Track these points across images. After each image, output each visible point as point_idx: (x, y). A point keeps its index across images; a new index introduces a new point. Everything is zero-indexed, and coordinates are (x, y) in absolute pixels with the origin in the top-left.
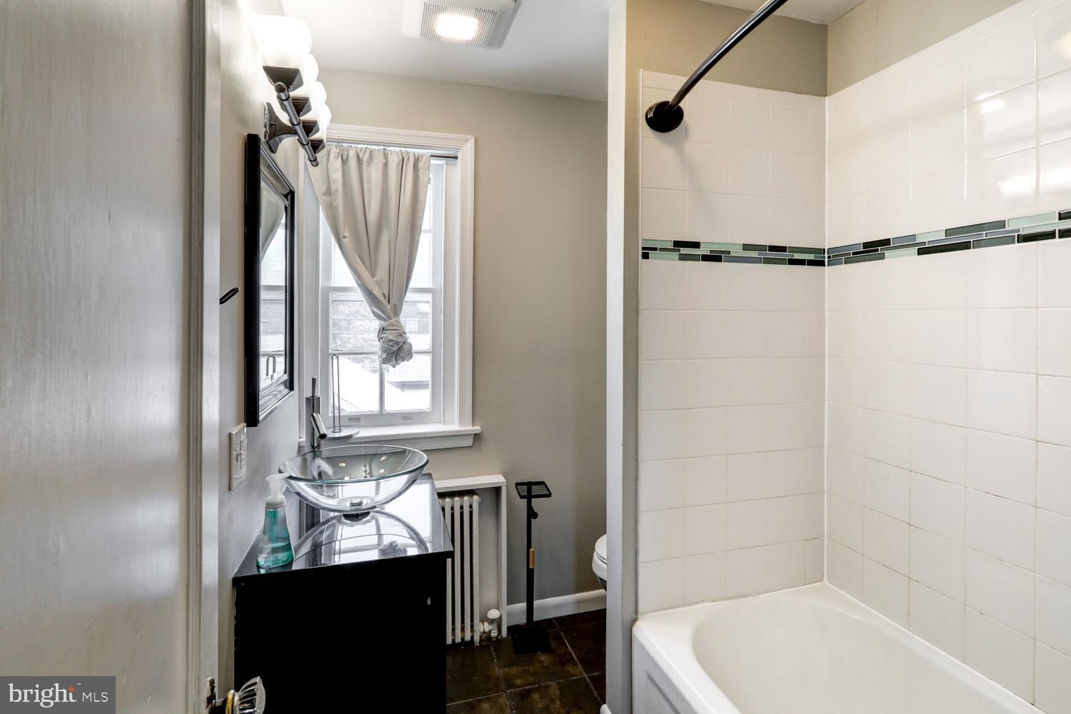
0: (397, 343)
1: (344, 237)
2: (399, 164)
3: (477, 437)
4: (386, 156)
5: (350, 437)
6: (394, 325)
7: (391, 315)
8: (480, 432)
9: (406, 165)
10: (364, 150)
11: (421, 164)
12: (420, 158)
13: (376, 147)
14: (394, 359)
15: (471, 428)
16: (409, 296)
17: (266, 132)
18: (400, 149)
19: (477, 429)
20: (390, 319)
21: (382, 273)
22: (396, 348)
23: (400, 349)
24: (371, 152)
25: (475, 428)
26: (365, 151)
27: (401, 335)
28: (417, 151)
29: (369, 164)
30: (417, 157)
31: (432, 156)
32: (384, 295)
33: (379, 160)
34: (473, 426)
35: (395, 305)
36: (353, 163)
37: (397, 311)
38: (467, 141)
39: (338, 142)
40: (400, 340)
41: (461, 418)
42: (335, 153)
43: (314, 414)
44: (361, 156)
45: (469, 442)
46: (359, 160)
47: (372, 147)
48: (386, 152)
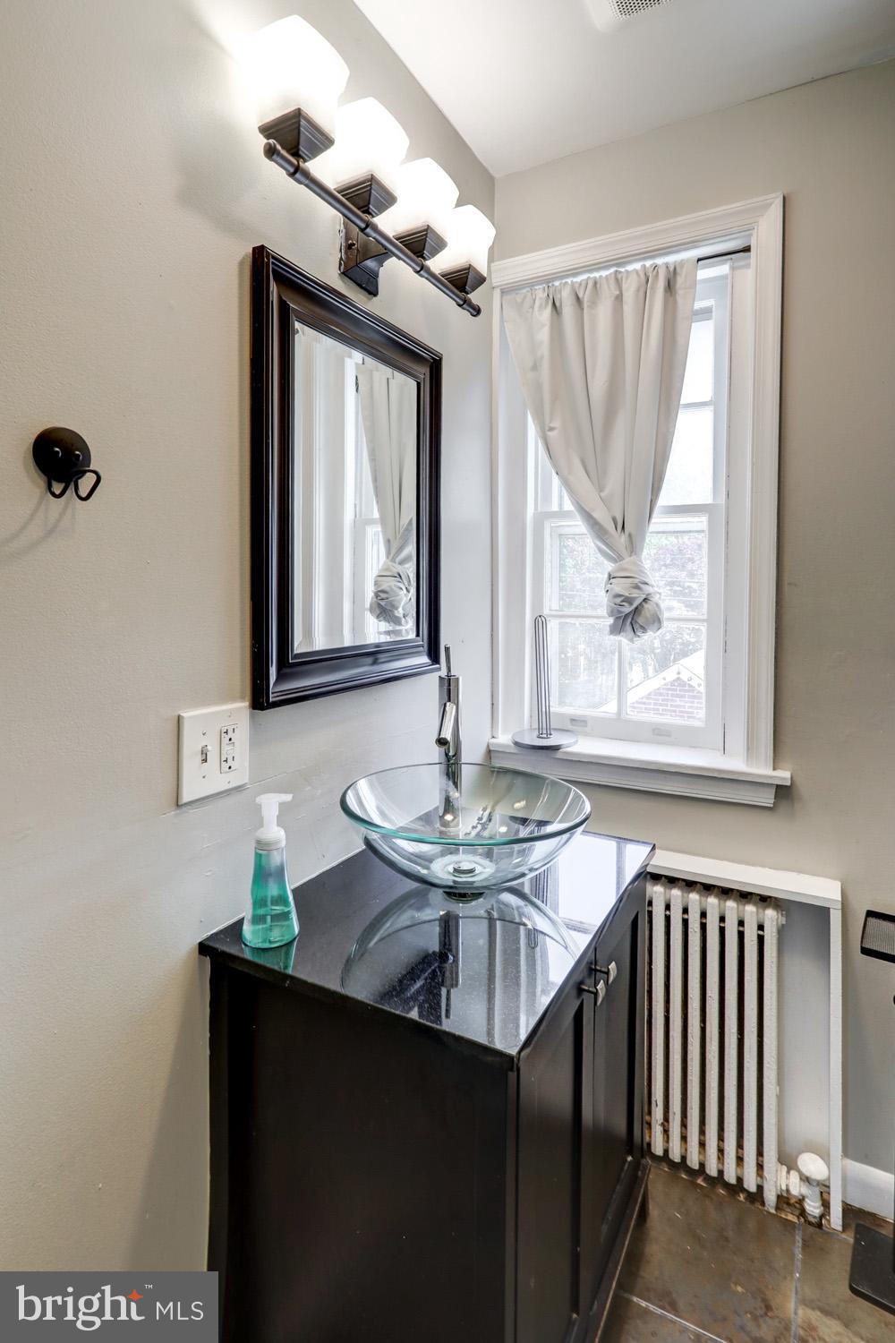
0: (629, 600)
1: (551, 429)
2: (638, 290)
3: (783, 793)
4: (618, 282)
5: (556, 748)
6: (625, 570)
7: (624, 553)
8: (788, 784)
9: (652, 288)
10: (583, 285)
11: (680, 280)
12: (678, 270)
13: (604, 273)
14: (628, 627)
15: (770, 772)
16: (659, 521)
17: (341, 259)
18: (641, 263)
19: (783, 776)
20: (620, 558)
21: (613, 482)
22: (627, 609)
23: (637, 611)
24: (595, 283)
25: (779, 773)
26: (587, 284)
27: (637, 587)
28: (672, 259)
29: (593, 303)
30: (672, 269)
31: (699, 260)
32: (614, 520)
33: (608, 293)
34: (774, 769)
35: (630, 535)
36: (568, 310)
37: (634, 546)
38: (768, 206)
39: (548, 281)
40: (635, 594)
41: (751, 748)
42: (541, 298)
43: (448, 704)
44: (581, 296)
45: (767, 799)
46: (578, 300)
47: (596, 275)
48: (619, 276)
